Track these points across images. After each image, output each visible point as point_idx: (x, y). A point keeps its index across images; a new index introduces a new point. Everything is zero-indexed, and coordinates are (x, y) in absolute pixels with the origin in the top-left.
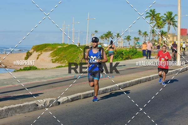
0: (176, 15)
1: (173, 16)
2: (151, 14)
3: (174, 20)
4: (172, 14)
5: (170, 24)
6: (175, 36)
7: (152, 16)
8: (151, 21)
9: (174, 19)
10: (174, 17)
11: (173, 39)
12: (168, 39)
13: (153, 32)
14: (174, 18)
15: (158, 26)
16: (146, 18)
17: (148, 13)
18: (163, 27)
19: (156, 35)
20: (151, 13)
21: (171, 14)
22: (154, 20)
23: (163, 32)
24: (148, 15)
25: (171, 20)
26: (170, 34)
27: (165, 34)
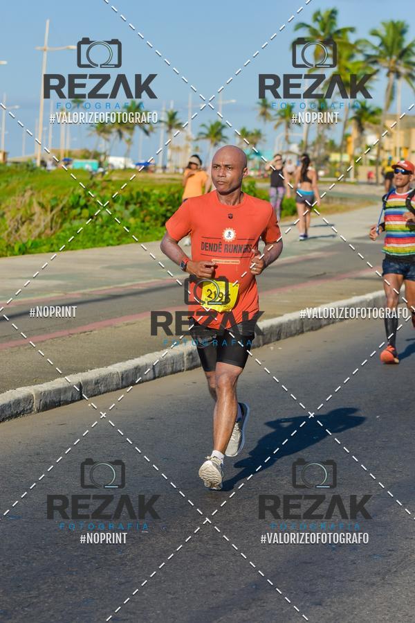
1: (408, 39)
2: (314, 32)
3: (413, 59)
4: (403, 32)
11: (408, 137)
12: (384, 137)
13: (321, 110)
14: (414, 49)
17: (302, 25)
20: (317, 26)
21: (399, 30)
25: (401, 56)
26: (394, 117)
27: (372, 118)
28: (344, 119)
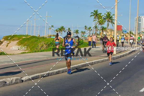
3: (112, 19)
5: (109, 22)
6: (113, 31)
7: (95, 16)
8: (95, 19)
10: (112, 16)
11: (111, 33)
12: (107, 33)
13: (96, 28)
15: (100, 23)
16: (91, 17)
17: (92, 13)
18: (103, 24)
19: (98, 30)
20: (95, 13)
22: (97, 18)
23: (103, 27)
24: (92, 14)
25: (110, 18)
26: (109, 29)
27: (105, 29)
28: (99, 29)
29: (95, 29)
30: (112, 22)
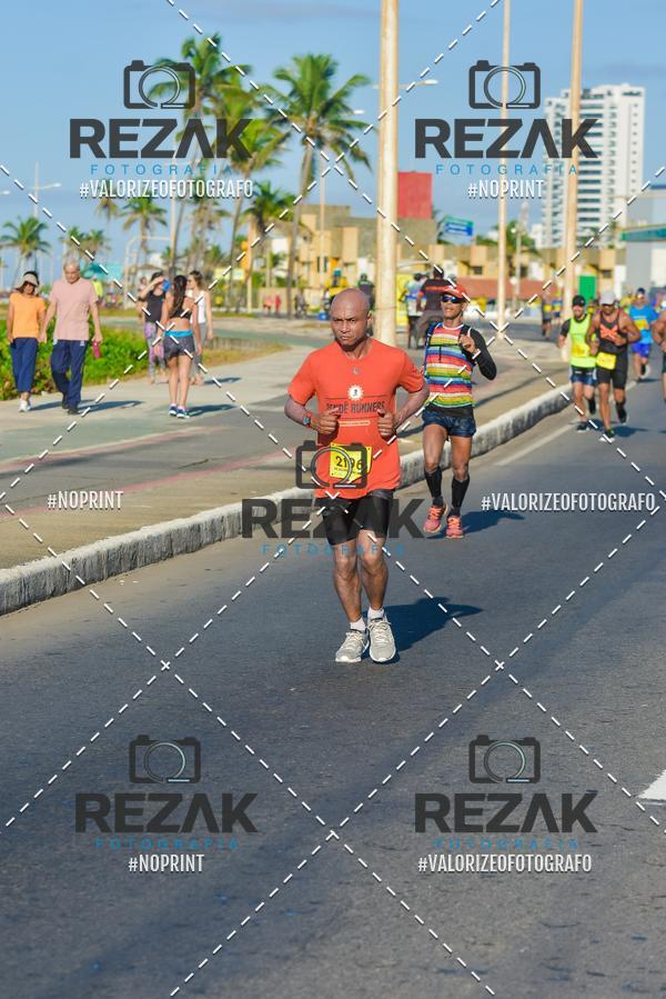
0: (355, 77)
1: (336, 84)
3: (345, 116)
4: (328, 73)
6: (351, 222)
9: (347, 109)
10: (344, 93)
11: (338, 240)
12: (300, 241)
13: (197, 198)
14: (345, 100)
18: (268, 163)
19: (222, 213)
21: (321, 70)
25: (324, 112)
26: (315, 210)
27: (279, 211)
28: (234, 213)
29: (190, 209)
30: (345, 147)
